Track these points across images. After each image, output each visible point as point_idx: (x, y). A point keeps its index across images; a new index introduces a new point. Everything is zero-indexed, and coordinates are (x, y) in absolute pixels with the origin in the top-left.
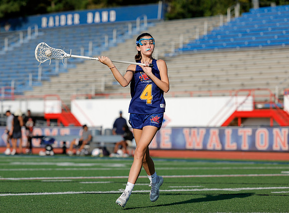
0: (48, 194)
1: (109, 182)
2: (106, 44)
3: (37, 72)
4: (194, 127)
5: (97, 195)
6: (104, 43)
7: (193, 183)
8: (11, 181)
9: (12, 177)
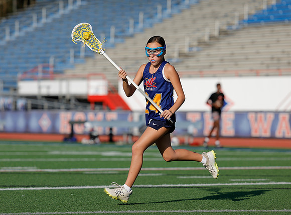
0: (90, 187)
1: (161, 174)
2: (159, 16)
4: (261, 112)
5: (146, 189)
6: (156, 14)
7: (258, 176)
8: (48, 173)
9: (50, 168)
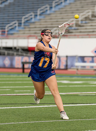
3: (21, 21)
